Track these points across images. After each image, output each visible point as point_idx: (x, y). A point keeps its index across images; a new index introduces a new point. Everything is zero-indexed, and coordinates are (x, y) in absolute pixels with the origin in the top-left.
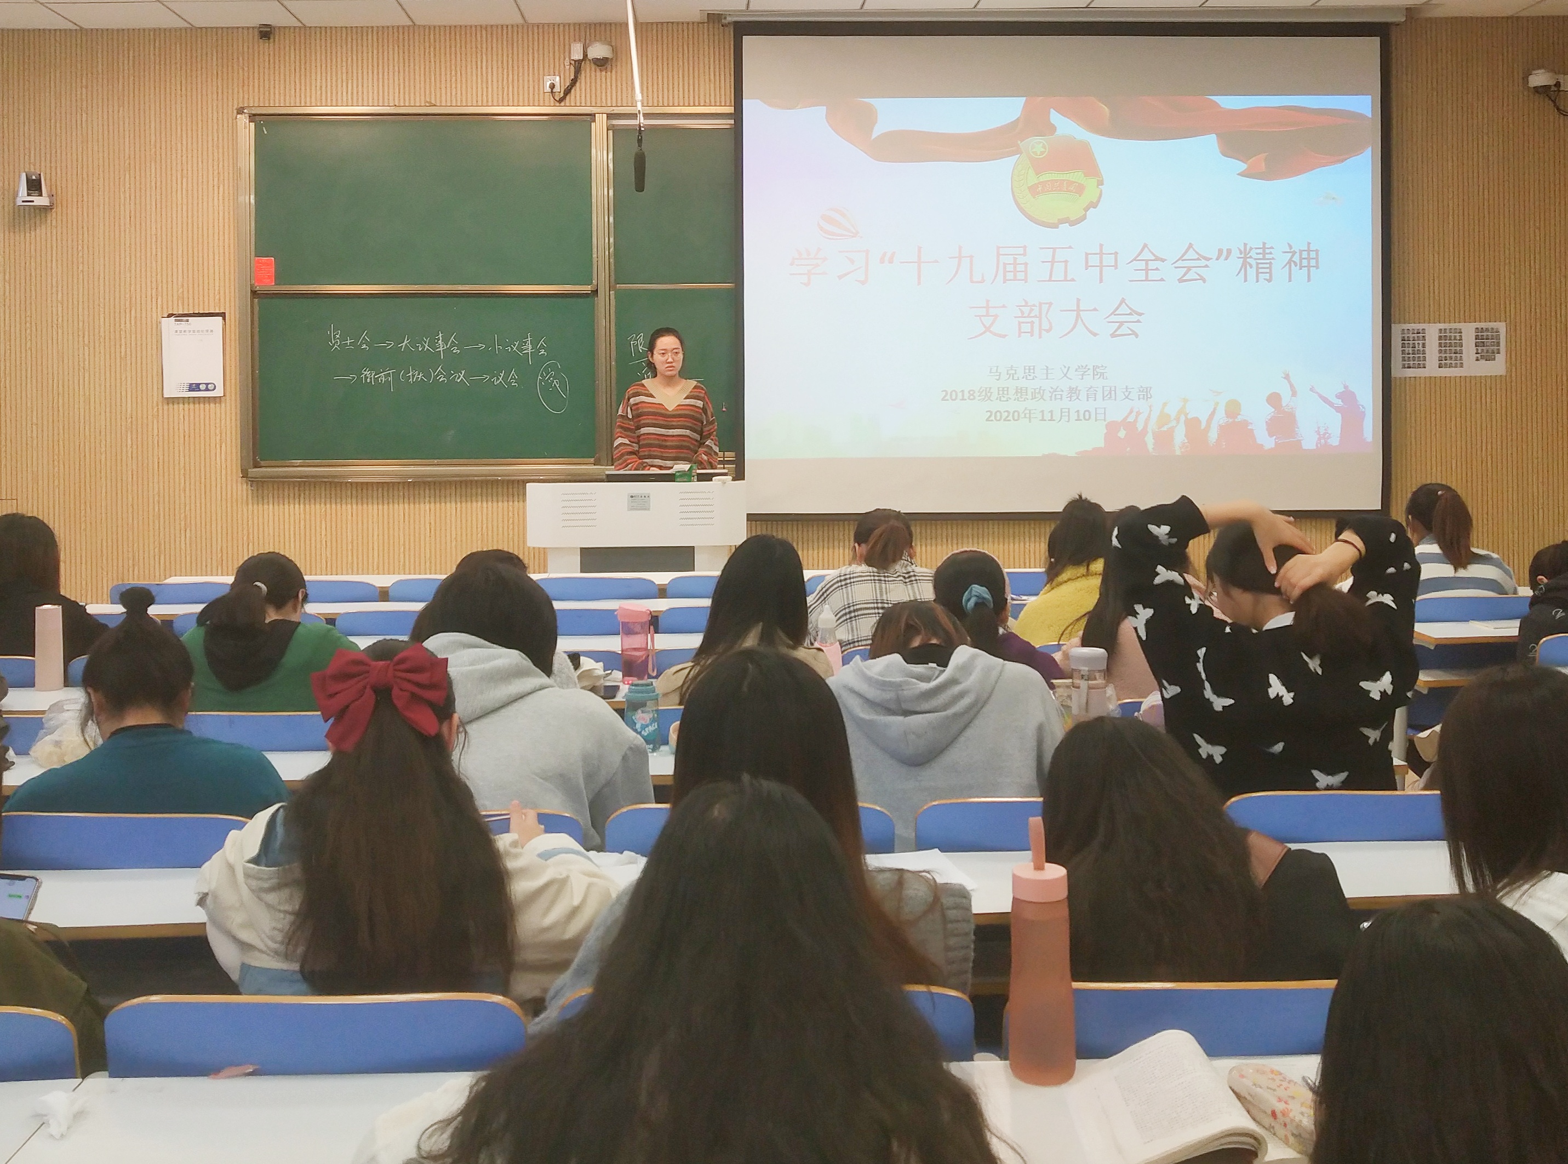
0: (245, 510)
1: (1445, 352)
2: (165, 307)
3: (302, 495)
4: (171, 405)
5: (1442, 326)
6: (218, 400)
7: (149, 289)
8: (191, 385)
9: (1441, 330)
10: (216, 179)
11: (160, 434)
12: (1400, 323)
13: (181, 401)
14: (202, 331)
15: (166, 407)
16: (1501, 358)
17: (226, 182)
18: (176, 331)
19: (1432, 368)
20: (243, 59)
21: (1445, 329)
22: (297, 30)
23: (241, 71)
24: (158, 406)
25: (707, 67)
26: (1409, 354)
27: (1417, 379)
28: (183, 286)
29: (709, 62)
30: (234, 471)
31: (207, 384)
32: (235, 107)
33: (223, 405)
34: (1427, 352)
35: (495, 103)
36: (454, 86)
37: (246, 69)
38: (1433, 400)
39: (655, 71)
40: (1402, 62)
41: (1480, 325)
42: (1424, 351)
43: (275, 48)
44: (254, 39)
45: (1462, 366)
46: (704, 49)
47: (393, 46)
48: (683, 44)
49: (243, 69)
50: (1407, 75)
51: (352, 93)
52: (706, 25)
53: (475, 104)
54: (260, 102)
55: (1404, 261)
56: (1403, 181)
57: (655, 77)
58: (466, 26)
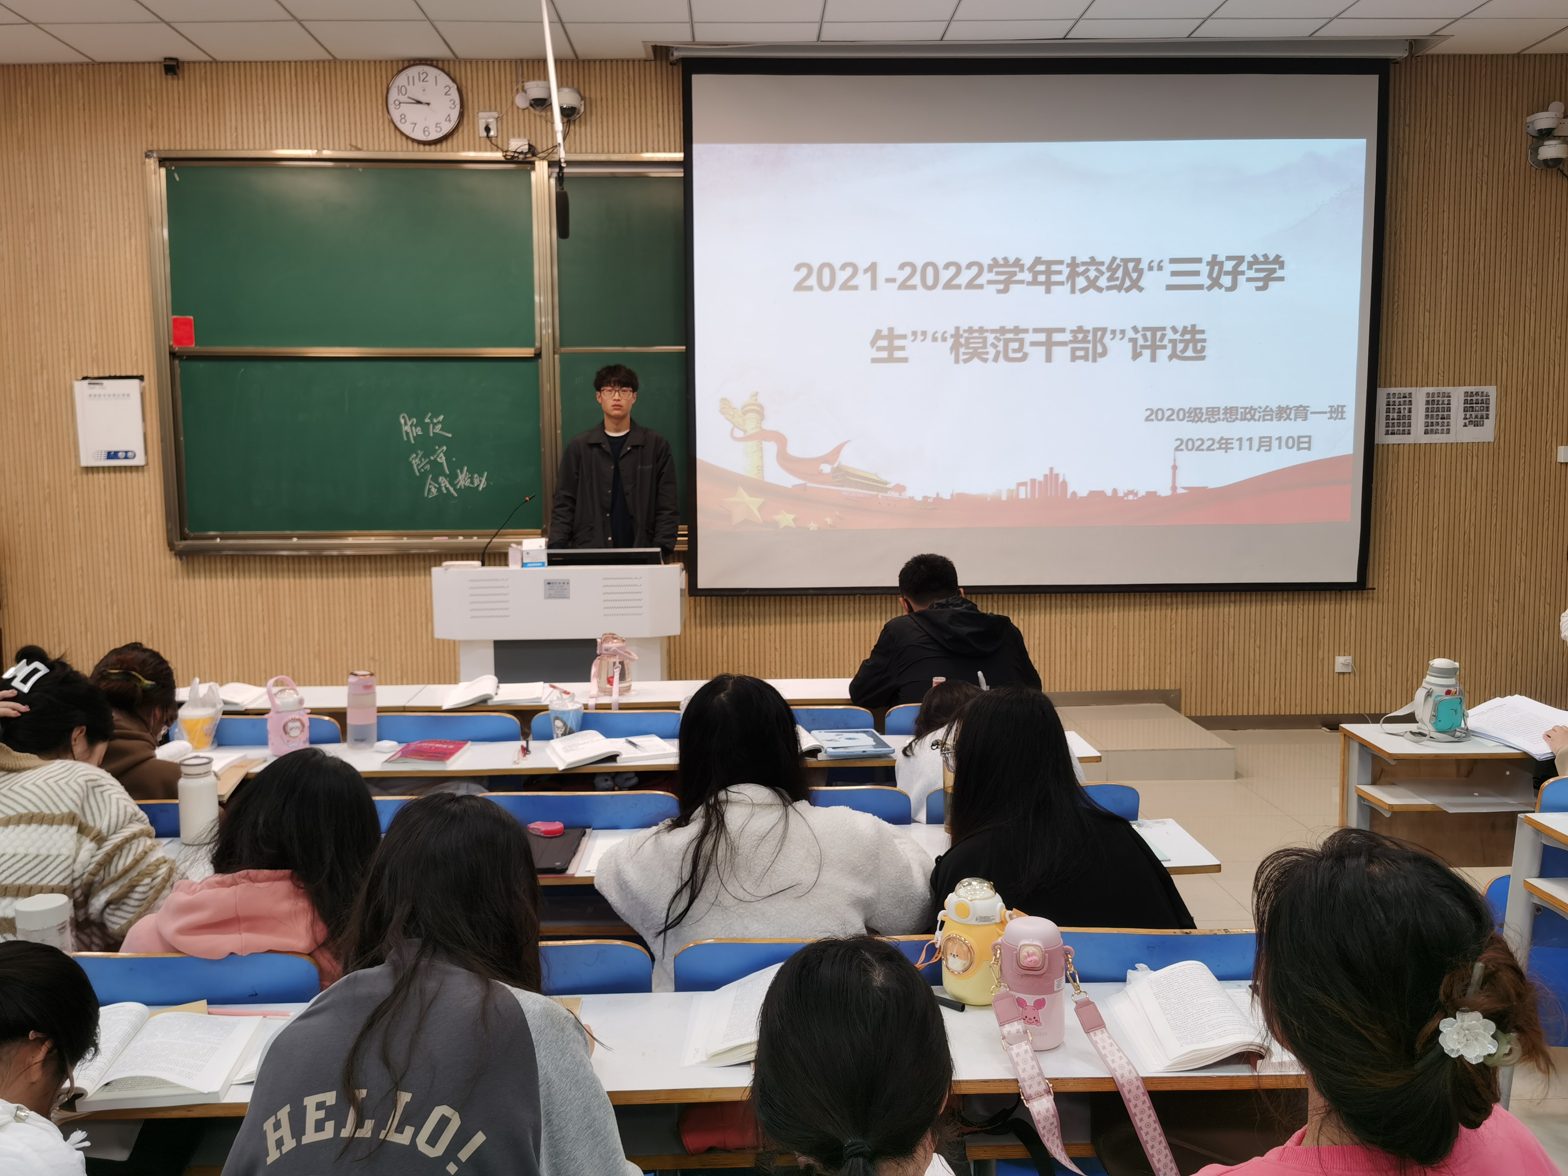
0: (175, 584)
1: (1432, 418)
2: (79, 369)
3: (236, 569)
4: (89, 475)
5: (1431, 390)
6: (140, 469)
7: (61, 350)
8: (109, 453)
9: (1428, 394)
10: (127, 231)
11: (81, 506)
12: (1385, 386)
13: (101, 470)
14: (118, 395)
15: (85, 476)
16: (1490, 424)
17: (138, 232)
18: (90, 396)
19: (1418, 434)
20: (151, 98)
21: (1434, 394)
22: (208, 65)
23: (149, 111)
24: (76, 476)
25: (655, 111)
26: (1393, 419)
27: (1401, 446)
28: (96, 346)
30: (162, 544)
31: (126, 452)
32: (145, 150)
33: (146, 474)
34: (1412, 418)
35: (427, 147)
36: (381, 128)
37: (154, 109)
38: (1417, 468)
39: (599, 115)
40: (1400, 103)
41: (1470, 389)
42: (1410, 417)
43: (184, 85)
44: (161, 75)
45: (1448, 432)
46: (651, 90)
47: (314, 83)
48: (629, 84)
49: (151, 109)
50: (1405, 117)
51: (271, 135)
52: (653, 63)
53: (405, 148)
54: (170, 145)
55: (1393, 320)
56: (1395, 234)
57: (599, 120)
58: (392, 62)
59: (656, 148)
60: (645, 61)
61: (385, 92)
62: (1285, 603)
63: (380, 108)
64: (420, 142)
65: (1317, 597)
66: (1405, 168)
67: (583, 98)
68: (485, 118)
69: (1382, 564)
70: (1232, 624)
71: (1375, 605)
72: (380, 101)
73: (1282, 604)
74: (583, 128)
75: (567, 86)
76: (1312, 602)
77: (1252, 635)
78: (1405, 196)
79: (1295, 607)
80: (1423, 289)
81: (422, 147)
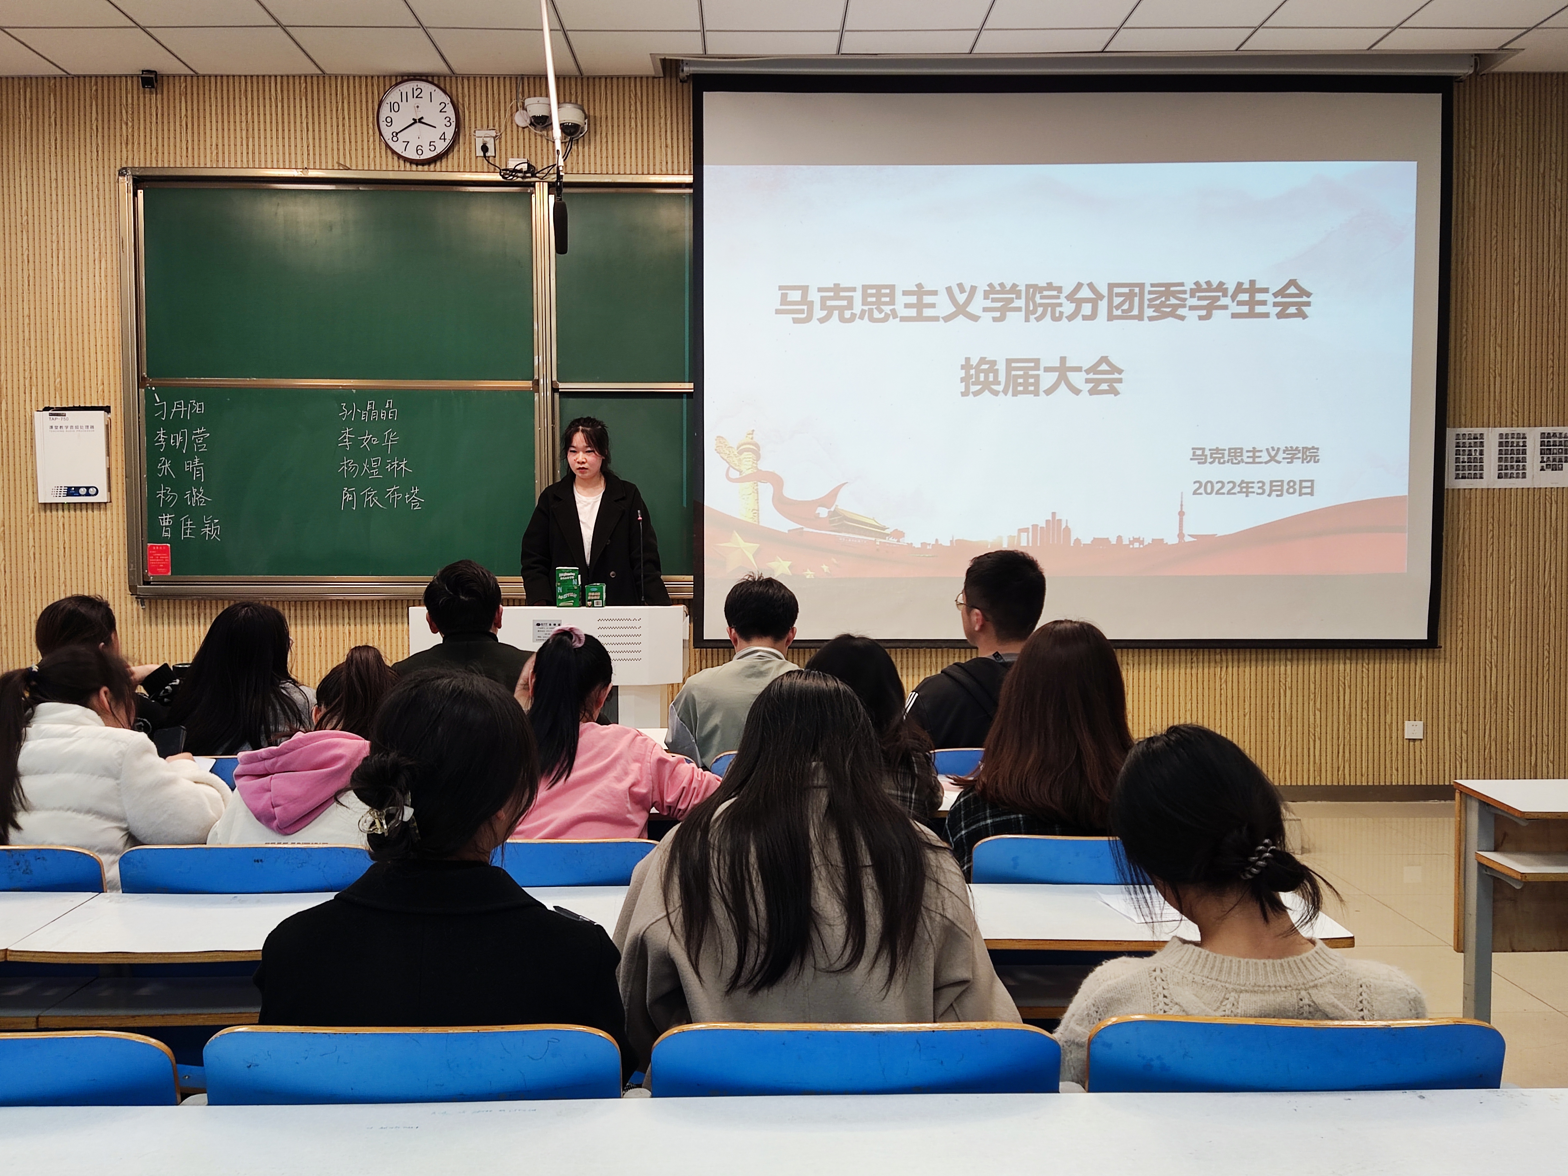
0: (136, 632)
1: (1506, 460)
2: (40, 399)
3: (202, 615)
4: (48, 512)
5: (1504, 430)
6: (103, 506)
7: (21, 379)
8: (69, 488)
9: (1501, 435)
10: (97, 253)
11: (37, 545)
12: (1454, 427)
13: (60, 506)
14: (81, 427)
15: (43, 514)
17: (109, 255)
18: (51, 427)
19: (1490, 479)
20: (127, 112)
21: (1507, 434)
22: (189, 79)
23: (124, 127)
24: (33, 512)
25: (663, 130)
26: (1464, 462)
27: (1474, 491)
28: (60, 375)
29: (666, 124)
30: (123, 588)
31: (88, 488)
32: (118, 168)
33: (109, 512)
34: (1485, 460)
35: (420, 168)
36: (372, 147)
37: (130, 124)
38: (1490, 514)
39: (604, 134)
40: (1464, 124)
41: (1546, 430)
42: (1481, 461)
43: (162, 99)
44: (138, 89)
45: (1524, 477)
46: (660, 108)
47: (301, 99)
48: (636, 103)
49: (127, 124)
50: (1470, 139)
51: (253, 153)
52: (662, 80)
53: (396, 169)
54: (145, 163)
55: (1461, 355)
56: (1462, 263)
57: (604, 140)
58: (384, 77)
59: (664, 169)
60: (654, 78)
61: (376, 107)
62: (1348, 661)
63: (371, 125)
64: (412, 162)
65: (1383, 655)
66: (1472, 192)
67: (586, 117)
68: (482, 136)
69: (1454, 619)
70: (1288, 685)
71: (1448, 664)
72: (371, 119)
73: (1345, 664)
74: (586, 148)
75: (570, 102)
76: (1377, 661)
77: (1312, 696)
78: (1471, 223)
79: (1359, 666)
80: (1493, 321)
81: (414, 167)
